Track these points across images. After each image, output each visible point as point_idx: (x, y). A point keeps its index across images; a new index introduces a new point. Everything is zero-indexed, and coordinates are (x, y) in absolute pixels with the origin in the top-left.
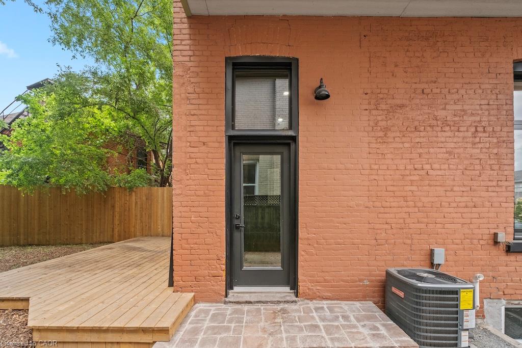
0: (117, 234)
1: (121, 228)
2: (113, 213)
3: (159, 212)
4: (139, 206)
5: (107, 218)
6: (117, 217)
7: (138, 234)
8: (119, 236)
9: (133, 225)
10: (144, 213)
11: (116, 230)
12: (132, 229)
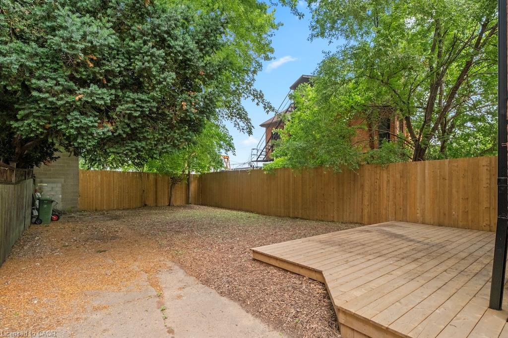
0: (366, 216)
1: (371, 209)
2: (363, 192)
3: (418, 192)
4: (391, 185)
5: (356, 198)
6: (367, 197)
7: (390, 217)
8: (369, 217)
9: (385, 207)
10: (397, 194)
11: (366, 211)
12: (384, 212)
